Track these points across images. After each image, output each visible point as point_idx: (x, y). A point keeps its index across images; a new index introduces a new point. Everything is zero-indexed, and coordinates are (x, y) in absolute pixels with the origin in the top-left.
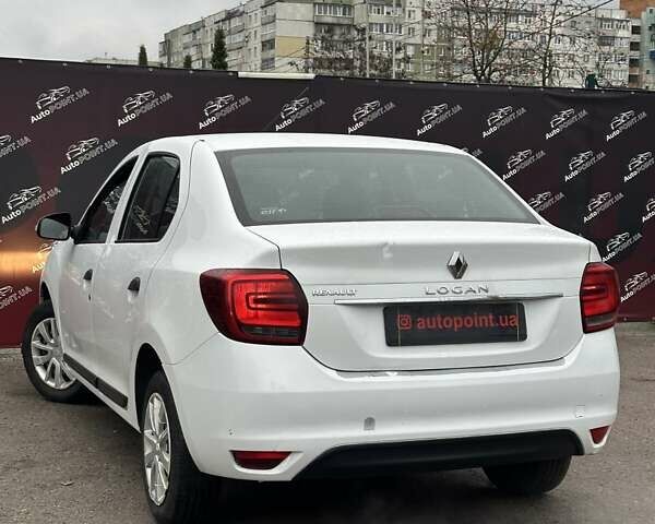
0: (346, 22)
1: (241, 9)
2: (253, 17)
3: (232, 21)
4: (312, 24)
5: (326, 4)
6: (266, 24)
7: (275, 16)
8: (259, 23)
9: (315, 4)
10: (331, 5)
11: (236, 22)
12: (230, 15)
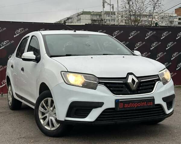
0: (100, 19)
1: (71, 17)
2: (74, 19)
3: (69, 20)
4: (91, 20)
5: (94, 15)
6: (78, 21)
7: (80, 18)
8: (76, 20)
9: (91, 15)
10: (95, 15)
11: (70, 20)
12: (68, 19)
